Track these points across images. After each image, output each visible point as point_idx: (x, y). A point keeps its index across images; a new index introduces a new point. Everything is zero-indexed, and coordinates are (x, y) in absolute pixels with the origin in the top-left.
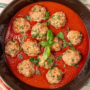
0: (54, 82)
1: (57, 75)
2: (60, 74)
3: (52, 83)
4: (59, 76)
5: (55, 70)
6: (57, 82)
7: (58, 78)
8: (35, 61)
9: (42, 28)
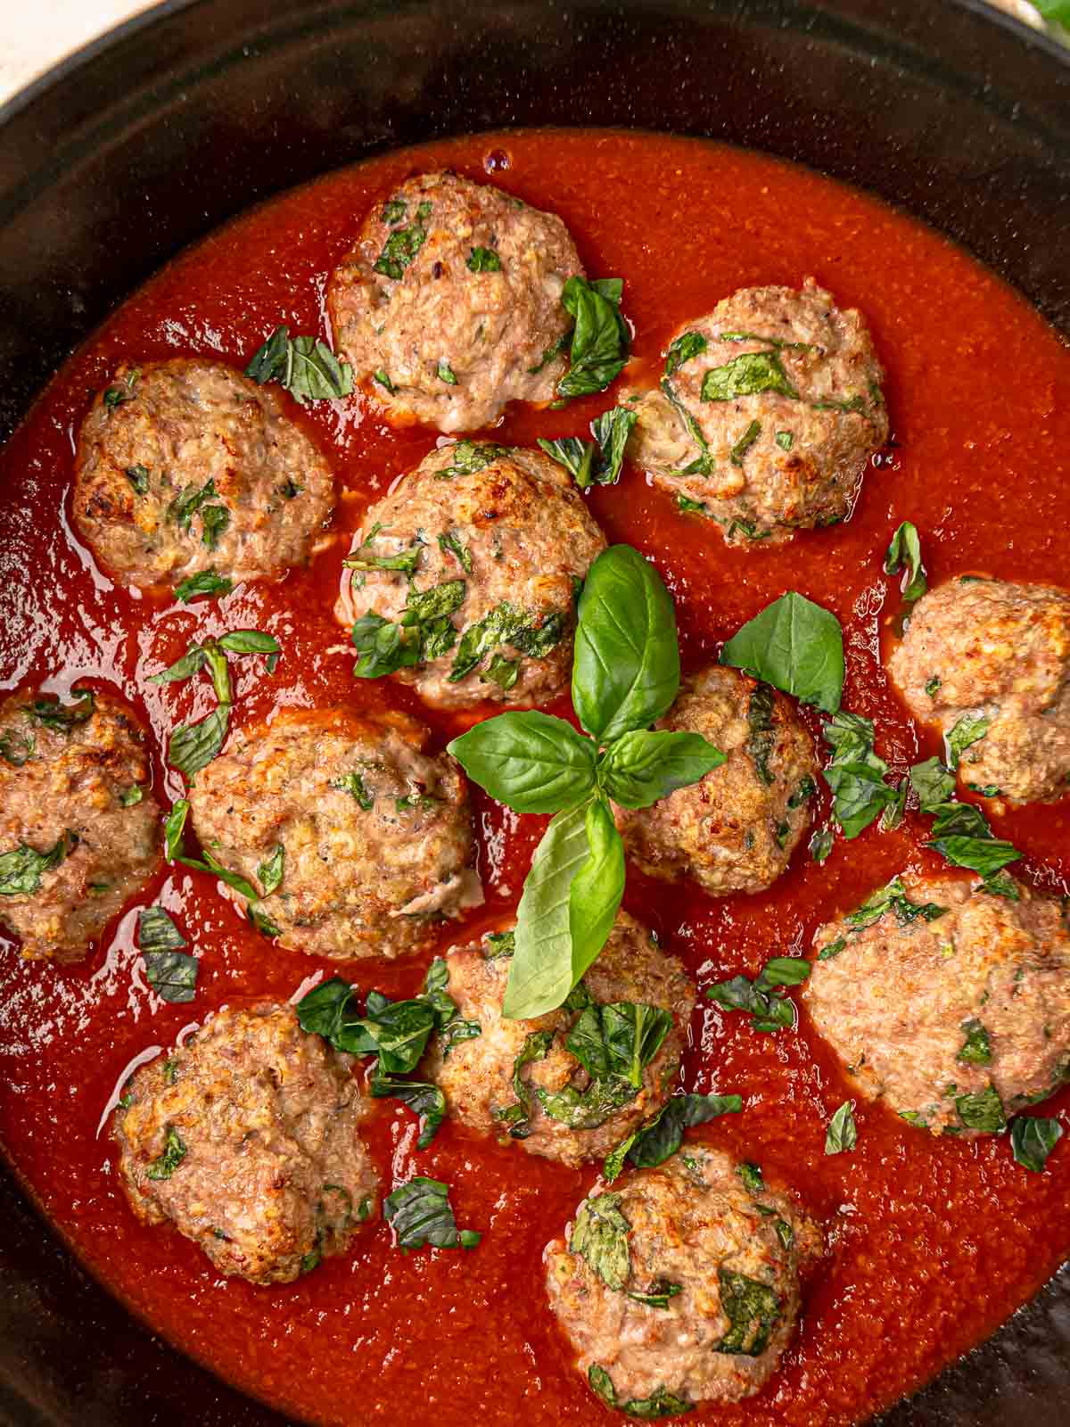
0: (674, 1385)
1: (724, 1276)
2: (768, 1256)
3: (642, 1388)
4: (749, 1282)
5: (687, 1188)
6: (711, 1379)
7: (732, 1320)
8: (386, 1040)
9: (507, 521)
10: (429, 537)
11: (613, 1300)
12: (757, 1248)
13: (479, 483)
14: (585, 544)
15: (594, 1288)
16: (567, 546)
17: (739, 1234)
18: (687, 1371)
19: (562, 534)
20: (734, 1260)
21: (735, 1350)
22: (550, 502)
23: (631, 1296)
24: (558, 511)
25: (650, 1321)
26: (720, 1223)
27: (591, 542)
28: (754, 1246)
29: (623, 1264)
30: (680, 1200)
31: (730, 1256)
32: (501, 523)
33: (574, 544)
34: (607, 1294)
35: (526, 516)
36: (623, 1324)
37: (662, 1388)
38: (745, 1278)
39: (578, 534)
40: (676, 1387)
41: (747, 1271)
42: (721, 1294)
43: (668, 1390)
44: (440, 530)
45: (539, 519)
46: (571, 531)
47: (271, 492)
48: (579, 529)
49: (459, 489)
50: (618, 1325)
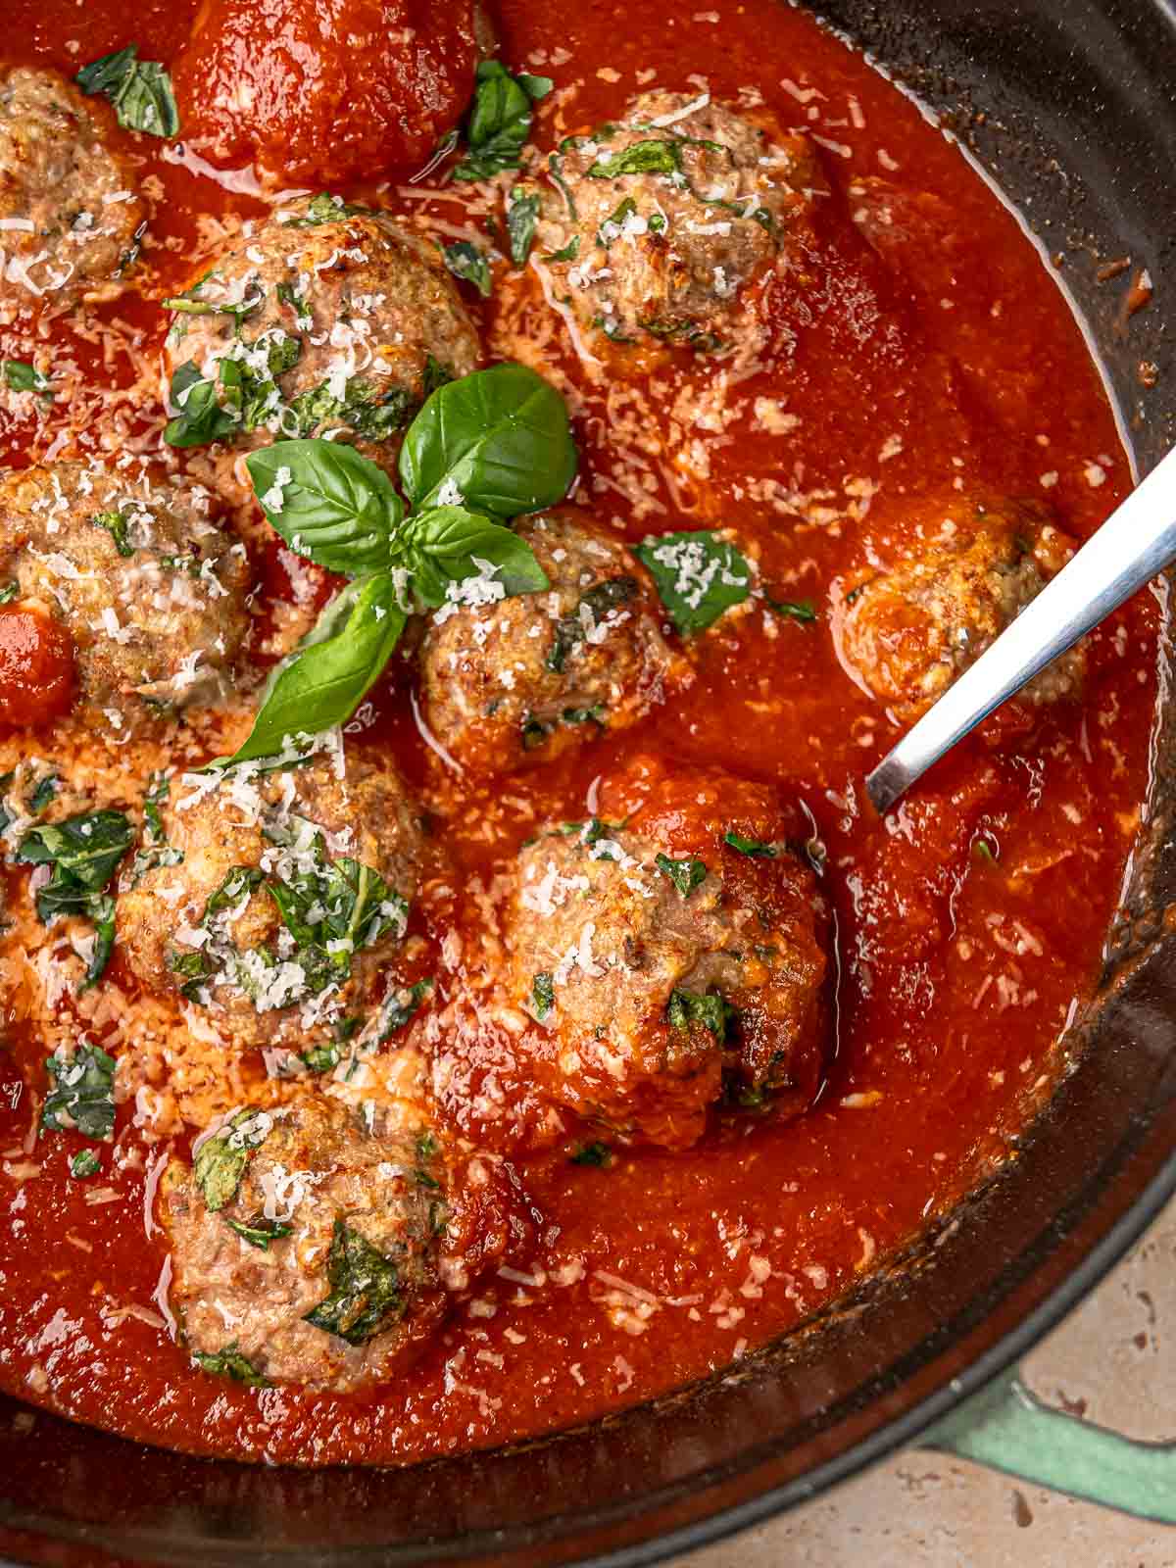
0: (250, 1346)
1: (341, 1231)
2: (403, 1227)
3: (214, 1339)
4: (367, 1248)
5: (345, 1125)
6: (295, 1352)
7: (334, 1286)
8: (64, 854)
9: (359, 278)
10: (268, 287)
11: (211, 1224)
12: (395, 1212)
13: (332, 232)
14: (447, 324)
15: (193, 1204)
16: (426, 322)
17: (379, 1192)
18: (271, 1333)
19: (421, 308)
20: (360, 1219)
21: (330, 1327)
22: (413, 269)
23: (231, 1225)
24: (422, 281)
25: (242, 1260)
26: (363, 1175)
27: (455, 324)
28: (391, 1211)
29: (231, 1182)
30: (330, 1134)
31: (358, 1212)
32: (351, 280)
33: (434, 322)
34: (207, 1216)
35: (383, 277)
36: (216, 1258)
37: (234, 1345)
38: (365, 1242)
39: (442, 312)
40: (252, 1350)
41: (369, 1236)
42: (330, 1251)
43: (242, 1349)
44: (280, 279)
45: (397, 283)
46: (434, 307)
47: (54, 215)
48: (443, 306)
49: (308, 237)
50: (208, 1258)
